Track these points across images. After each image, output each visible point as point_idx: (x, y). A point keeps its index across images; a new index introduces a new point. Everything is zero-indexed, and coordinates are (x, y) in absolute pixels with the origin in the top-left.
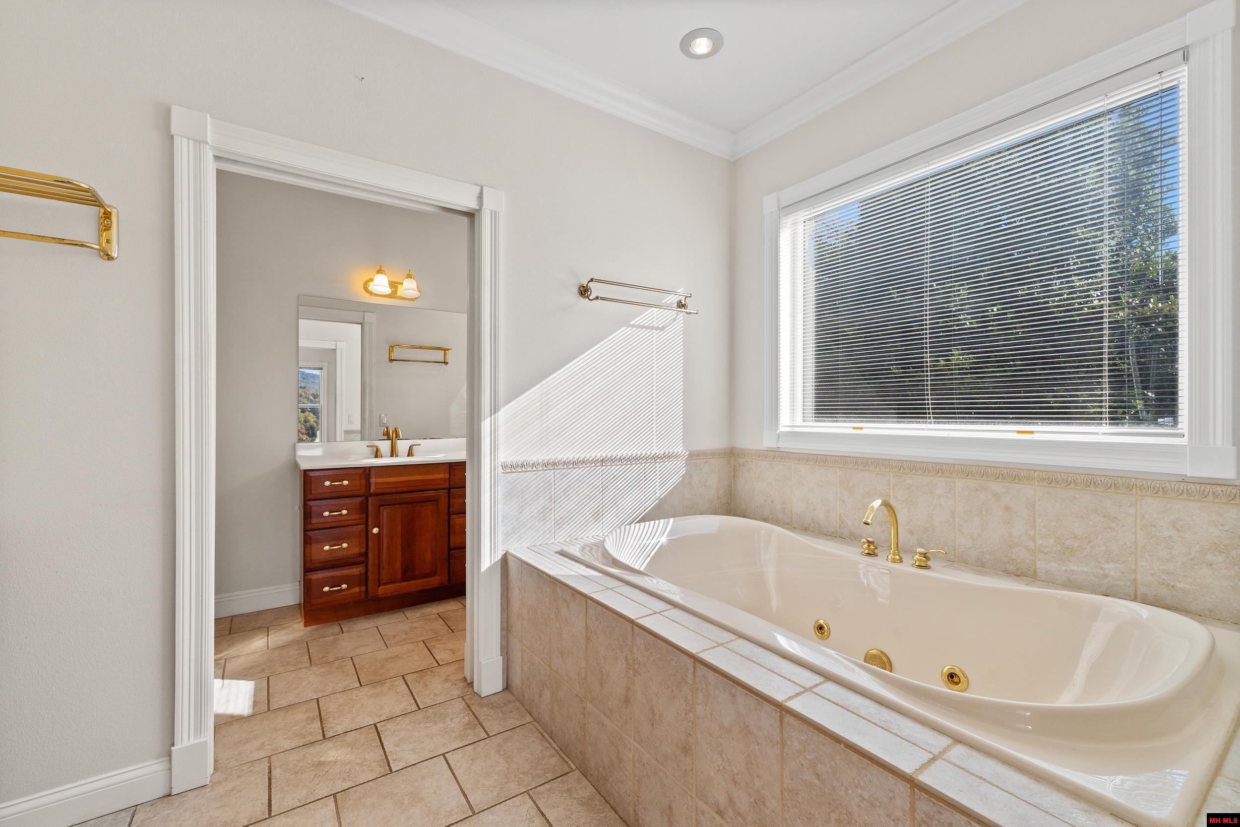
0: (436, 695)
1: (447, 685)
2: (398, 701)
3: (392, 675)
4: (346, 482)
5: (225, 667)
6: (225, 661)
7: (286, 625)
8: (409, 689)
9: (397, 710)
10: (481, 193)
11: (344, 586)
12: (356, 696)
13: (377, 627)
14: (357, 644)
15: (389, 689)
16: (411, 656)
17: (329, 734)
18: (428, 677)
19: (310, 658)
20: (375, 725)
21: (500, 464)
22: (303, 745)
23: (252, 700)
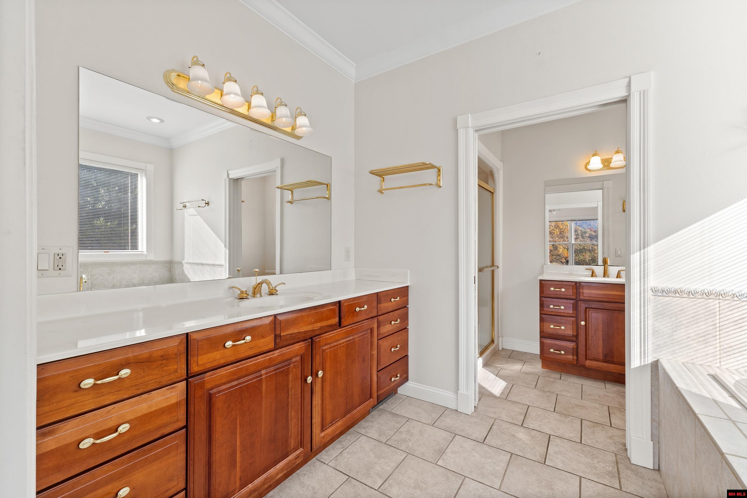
0: (597, 441)
1: (609, 441)
2: (570, 431)
3: (575, 415)
4: (563, 290)
5: (499, 371)
6: (501, 369)
7: (534, 364)
8: (581, 428)
9: (567, 436)
10: (629, 82)
11: (563, 352)
12: (548, 415)
13: (582, 385)
14: (565, 389)
15: (569, 422)
16: (594, 411)
17: (524, 425)
18: (598, 429)
19: (536, 384)
20: (550, 435)
21: (649, 289)
22: (511, 423)
23: (502, 391)
